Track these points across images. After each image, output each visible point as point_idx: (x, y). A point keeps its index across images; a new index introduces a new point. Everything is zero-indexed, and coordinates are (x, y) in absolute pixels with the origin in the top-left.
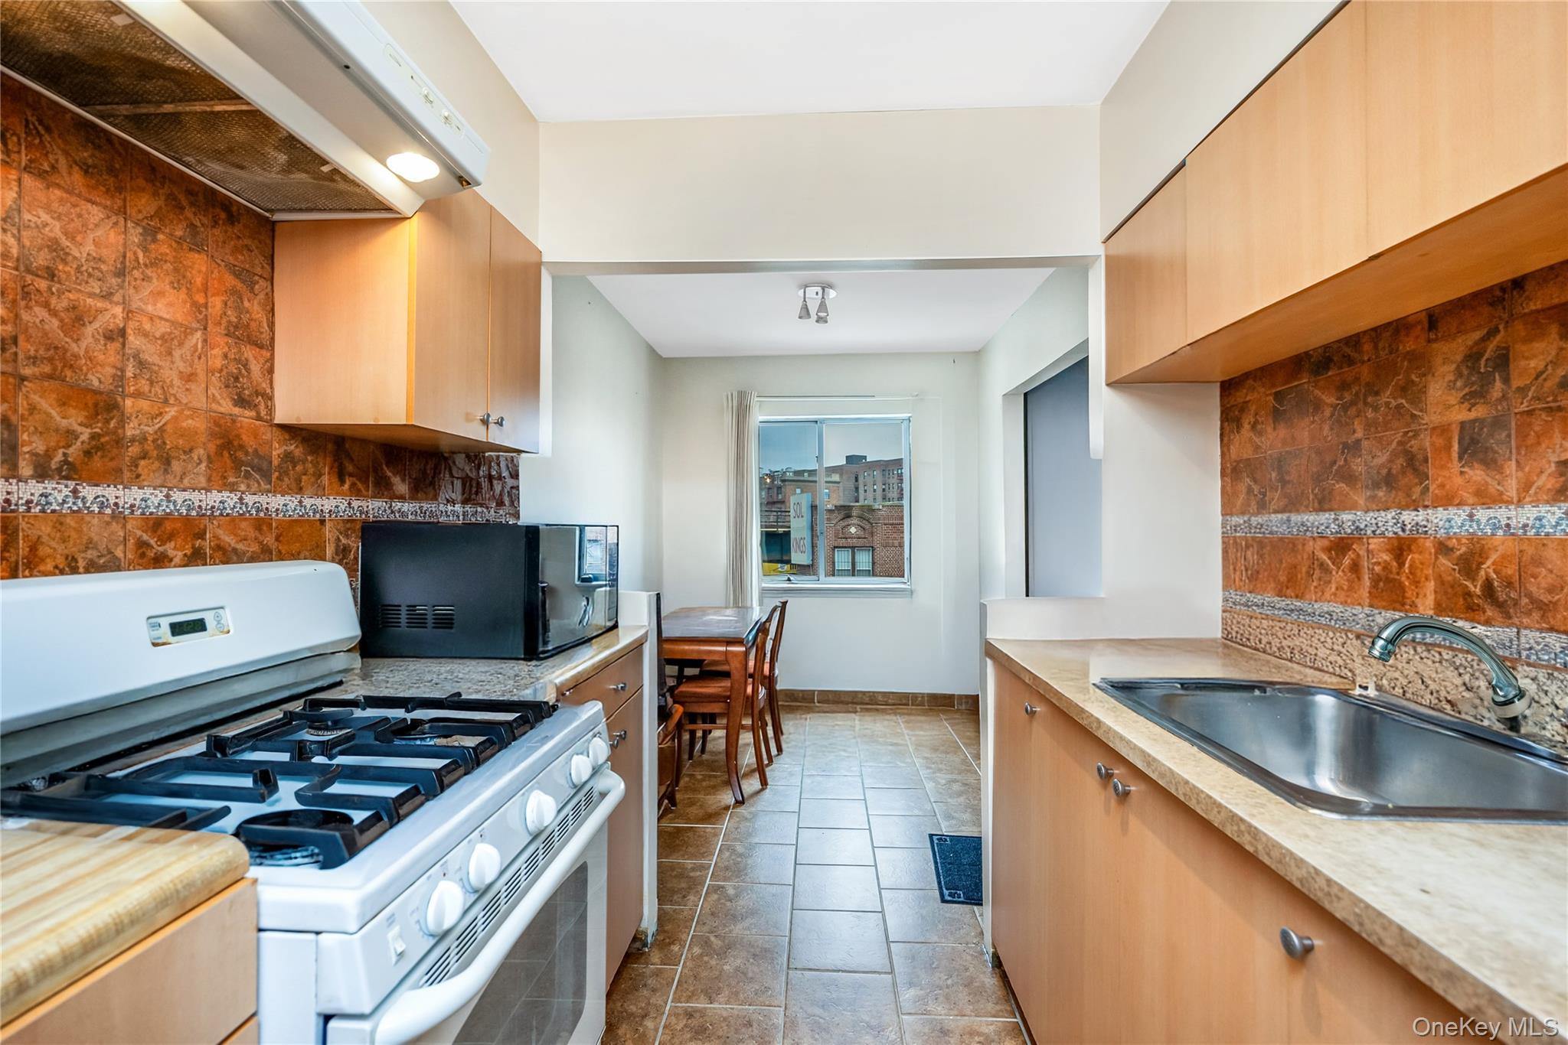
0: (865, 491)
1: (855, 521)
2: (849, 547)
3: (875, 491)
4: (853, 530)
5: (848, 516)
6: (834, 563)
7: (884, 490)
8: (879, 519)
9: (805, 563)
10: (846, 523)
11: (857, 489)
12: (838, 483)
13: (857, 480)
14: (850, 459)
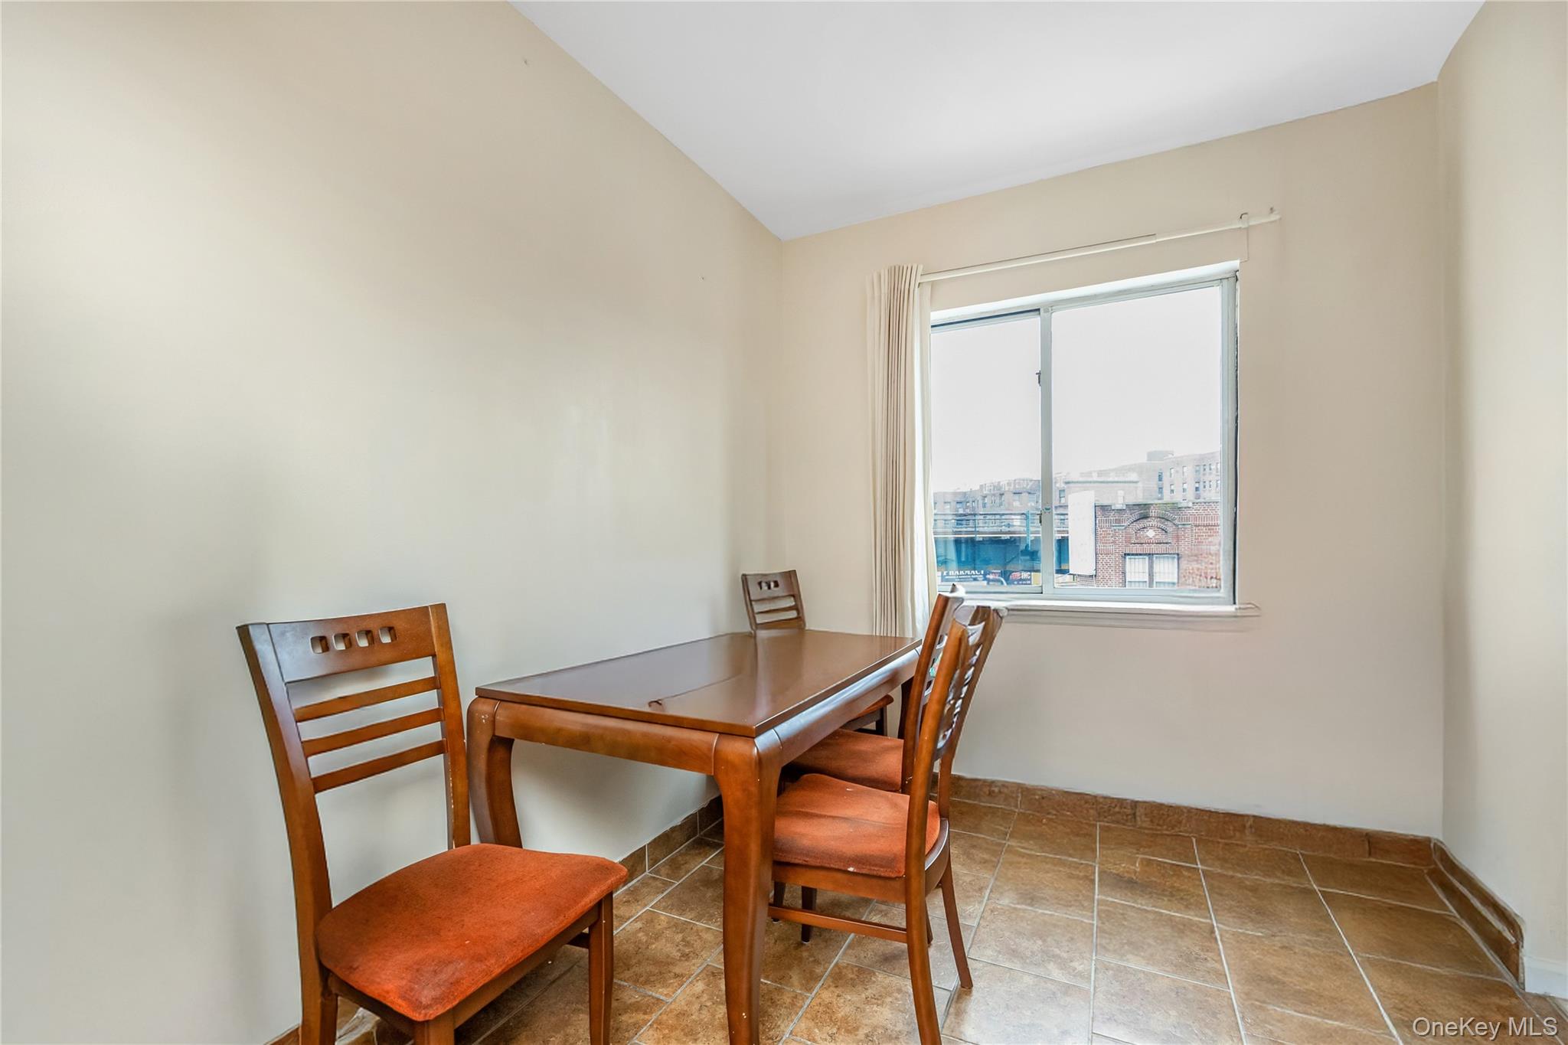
0: (1172, 491)
1: (1154, 522)
2: (1146, 554)
3: (1184, 490)
4: (1151, 533)
5: (1145, 517)
6: (1124, 573)
7: (1197, 489)
8: (1188, 519)
9: (1088, 574)
10: (1142, 525)
11: (1161, 488)
12: (1136, 482)
13: (1160, 479)
14: (1151, 456)
